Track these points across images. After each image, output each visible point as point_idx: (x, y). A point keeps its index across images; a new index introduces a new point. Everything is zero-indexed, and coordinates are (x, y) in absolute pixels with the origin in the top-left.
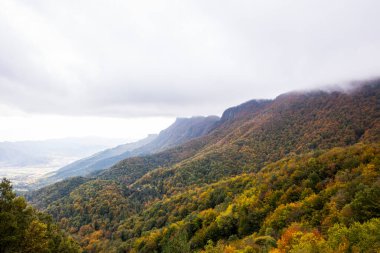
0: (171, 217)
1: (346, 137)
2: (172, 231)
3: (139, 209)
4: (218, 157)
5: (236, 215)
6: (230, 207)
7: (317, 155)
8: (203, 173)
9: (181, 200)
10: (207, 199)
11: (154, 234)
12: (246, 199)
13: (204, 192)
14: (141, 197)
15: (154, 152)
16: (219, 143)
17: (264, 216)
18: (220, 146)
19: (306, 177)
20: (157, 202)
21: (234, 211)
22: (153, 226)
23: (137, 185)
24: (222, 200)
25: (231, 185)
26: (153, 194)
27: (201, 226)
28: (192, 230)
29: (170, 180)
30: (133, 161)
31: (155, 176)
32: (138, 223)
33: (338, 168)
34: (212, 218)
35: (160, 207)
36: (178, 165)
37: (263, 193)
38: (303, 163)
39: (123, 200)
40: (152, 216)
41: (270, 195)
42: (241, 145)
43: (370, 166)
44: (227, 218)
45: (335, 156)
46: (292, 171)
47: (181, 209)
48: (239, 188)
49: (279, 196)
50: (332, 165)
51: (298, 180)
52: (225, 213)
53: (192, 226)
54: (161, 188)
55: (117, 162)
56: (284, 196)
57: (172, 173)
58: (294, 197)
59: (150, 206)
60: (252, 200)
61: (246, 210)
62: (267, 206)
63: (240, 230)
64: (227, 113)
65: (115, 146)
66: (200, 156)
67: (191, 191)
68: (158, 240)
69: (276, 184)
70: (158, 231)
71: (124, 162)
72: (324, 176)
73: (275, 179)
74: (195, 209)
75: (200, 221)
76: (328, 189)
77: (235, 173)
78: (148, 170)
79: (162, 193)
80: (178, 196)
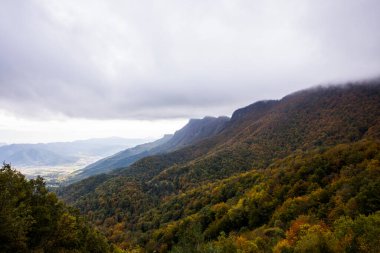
0: (187, 210)
1: (350, 134)
2: (187, 224)
3: (157, 202)
4: (228, 155)
5: (247, 209)
6: (241, 201)
7: (322, 152)
8: (216, 169)
9: (195, 195)
10: (220, 193)
11: (171, 226)
12: (256, 193)
13: (216, 187)
14: (158, 192)
15: (169, 151)
16: (229, 142)
17: (273, 209)
18: (232, 145)
19: (312, 172)
20: (174, 196)
21: (244, 204)
22: (170, 218)
23: (155, 181)
24: (233, 195)
25: (241, 180)
26: (170, 189)
27: (214, 219)
28: (205, 222)
29: (184, 177)
30: (151, 159)
31: (171, 173)
32: (156, 216)
33: (343, 163)
34: (225, 210)
35: (176, 201)
36: (192, 163)
37: (272, 187)
38: (309, 159)
39: (143, 194)
40: (169, 209)
41: (279, 189)
42: (250, 143)
43: (373, 161)
44: (239, 211)
45: (340, 152)
46: (298, 167)
47: (195, 202)
48: (249, 183)
49: (286, 190)
50: (337, 160)
51: (304, 176)
52: (236, 206)
53: (206, 218)
54: (177, 184)
55: (136, 160)
56: (292, 190)
57: (187, 170)
58: (301, 191)
59: (166, 201)
60: (261, 194)
61: (256, 203)
62: (275, 200)
63: (250, 222)
64: (237, 113)
65: (134, 146)
66: (212, 154)
67: (204, 187)
68: (175, 231)
69: (283, 179)
70: (175, 223)
71: (143, 161)
72: (329, 171)
73: (283, 174)
74: (209, 202)
75: (213, 214)
76: (334, 184)
77: (245, 169)
78: (164, 167)
79: (177, 188)
80: (192, 191)
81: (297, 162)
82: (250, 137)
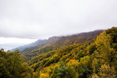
0: (39, 60)
2: (40, 63)
3: (30, 59)
4: (48, 47)
5: (54, 59)
6: (52, 57)
7: (68, 46)
8: (45, 50)
9: (41, 57)
10: (47, 56)
11: (35, 64)
12: (56, 55)
13: (46, 54)
14: (30, 56)
15: (33, 46)
16: (48, 44)
17: (59, 58)
18: (48, 45)
19: (67, 50)
20: (35, 57)
21: (53, 58)
22: (34, 63)
23: (30, 54)
24: (50, 56)
25: (51, 53)
26: (34, 56)
27: (46, 62)
28: (44, 63)
29: (37, 52)
30: (28, 48)
31: (34, 52)
32: (30, 63)
33: (72, 48)
34: (49, 60)
35: (36, 58)
36: (39, 49)
38: (66, 48)
39: (26, 57)
40: (34, 60)
41: (60, 54)
42: (52, 45)
43: (78, 48)
44: (52, 59)
45: (72, 46)
46: (64, 49)
47: (41, 58)
48: (53, 53)
49: (62, 54)
50: (71, 48)
51: (65, 51)
53: (44, 62)
54: (35, 54)
55: (24, 49)
56: (63, 54)
57: (38, 51)
58: (65, 54)
59: (33, 58)
60: (57, 55)
61: (56, 57)
62: (60, 56)
63: (55, 62)
64: (49, 38)
65: (23, 45)
66: (44, 47)
67: (43, 55)
68: (36, 65)
69: (61, 52)
70: (36, 64)
71: (26, 49)
72: (70, 50)
73: (61, 51)
74: (44, 58)
75: (46, 60)
76: (71, 52)
77: (51, 50)
78: (32, 50)
79: (36, 55)
80: (40, 56)
81: (64, 48)
82: (53, 43)
